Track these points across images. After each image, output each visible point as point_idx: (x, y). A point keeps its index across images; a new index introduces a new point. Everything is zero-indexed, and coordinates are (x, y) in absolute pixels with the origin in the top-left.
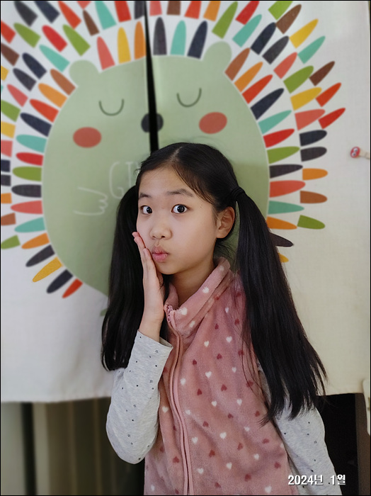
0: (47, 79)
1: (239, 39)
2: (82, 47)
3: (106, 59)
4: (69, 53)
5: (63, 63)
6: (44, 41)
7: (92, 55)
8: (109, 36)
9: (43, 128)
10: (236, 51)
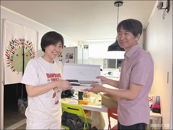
0: (15, 49)
1: (29, 49)
2: (18, 46)
3: (19, 48)
4: (16, 46)
5: (16, 47)
6: (15, 45)
7: (18, 47)
8: (20, 45)
9: (14, 54)
10: (29, 50)
